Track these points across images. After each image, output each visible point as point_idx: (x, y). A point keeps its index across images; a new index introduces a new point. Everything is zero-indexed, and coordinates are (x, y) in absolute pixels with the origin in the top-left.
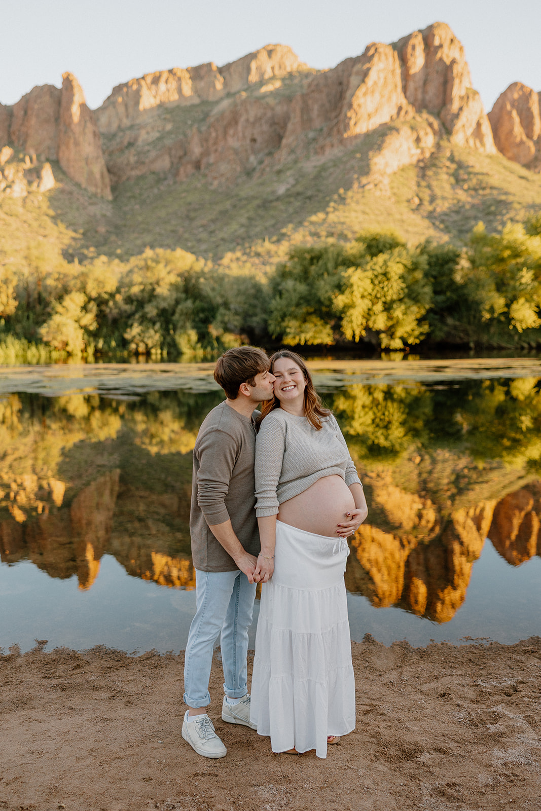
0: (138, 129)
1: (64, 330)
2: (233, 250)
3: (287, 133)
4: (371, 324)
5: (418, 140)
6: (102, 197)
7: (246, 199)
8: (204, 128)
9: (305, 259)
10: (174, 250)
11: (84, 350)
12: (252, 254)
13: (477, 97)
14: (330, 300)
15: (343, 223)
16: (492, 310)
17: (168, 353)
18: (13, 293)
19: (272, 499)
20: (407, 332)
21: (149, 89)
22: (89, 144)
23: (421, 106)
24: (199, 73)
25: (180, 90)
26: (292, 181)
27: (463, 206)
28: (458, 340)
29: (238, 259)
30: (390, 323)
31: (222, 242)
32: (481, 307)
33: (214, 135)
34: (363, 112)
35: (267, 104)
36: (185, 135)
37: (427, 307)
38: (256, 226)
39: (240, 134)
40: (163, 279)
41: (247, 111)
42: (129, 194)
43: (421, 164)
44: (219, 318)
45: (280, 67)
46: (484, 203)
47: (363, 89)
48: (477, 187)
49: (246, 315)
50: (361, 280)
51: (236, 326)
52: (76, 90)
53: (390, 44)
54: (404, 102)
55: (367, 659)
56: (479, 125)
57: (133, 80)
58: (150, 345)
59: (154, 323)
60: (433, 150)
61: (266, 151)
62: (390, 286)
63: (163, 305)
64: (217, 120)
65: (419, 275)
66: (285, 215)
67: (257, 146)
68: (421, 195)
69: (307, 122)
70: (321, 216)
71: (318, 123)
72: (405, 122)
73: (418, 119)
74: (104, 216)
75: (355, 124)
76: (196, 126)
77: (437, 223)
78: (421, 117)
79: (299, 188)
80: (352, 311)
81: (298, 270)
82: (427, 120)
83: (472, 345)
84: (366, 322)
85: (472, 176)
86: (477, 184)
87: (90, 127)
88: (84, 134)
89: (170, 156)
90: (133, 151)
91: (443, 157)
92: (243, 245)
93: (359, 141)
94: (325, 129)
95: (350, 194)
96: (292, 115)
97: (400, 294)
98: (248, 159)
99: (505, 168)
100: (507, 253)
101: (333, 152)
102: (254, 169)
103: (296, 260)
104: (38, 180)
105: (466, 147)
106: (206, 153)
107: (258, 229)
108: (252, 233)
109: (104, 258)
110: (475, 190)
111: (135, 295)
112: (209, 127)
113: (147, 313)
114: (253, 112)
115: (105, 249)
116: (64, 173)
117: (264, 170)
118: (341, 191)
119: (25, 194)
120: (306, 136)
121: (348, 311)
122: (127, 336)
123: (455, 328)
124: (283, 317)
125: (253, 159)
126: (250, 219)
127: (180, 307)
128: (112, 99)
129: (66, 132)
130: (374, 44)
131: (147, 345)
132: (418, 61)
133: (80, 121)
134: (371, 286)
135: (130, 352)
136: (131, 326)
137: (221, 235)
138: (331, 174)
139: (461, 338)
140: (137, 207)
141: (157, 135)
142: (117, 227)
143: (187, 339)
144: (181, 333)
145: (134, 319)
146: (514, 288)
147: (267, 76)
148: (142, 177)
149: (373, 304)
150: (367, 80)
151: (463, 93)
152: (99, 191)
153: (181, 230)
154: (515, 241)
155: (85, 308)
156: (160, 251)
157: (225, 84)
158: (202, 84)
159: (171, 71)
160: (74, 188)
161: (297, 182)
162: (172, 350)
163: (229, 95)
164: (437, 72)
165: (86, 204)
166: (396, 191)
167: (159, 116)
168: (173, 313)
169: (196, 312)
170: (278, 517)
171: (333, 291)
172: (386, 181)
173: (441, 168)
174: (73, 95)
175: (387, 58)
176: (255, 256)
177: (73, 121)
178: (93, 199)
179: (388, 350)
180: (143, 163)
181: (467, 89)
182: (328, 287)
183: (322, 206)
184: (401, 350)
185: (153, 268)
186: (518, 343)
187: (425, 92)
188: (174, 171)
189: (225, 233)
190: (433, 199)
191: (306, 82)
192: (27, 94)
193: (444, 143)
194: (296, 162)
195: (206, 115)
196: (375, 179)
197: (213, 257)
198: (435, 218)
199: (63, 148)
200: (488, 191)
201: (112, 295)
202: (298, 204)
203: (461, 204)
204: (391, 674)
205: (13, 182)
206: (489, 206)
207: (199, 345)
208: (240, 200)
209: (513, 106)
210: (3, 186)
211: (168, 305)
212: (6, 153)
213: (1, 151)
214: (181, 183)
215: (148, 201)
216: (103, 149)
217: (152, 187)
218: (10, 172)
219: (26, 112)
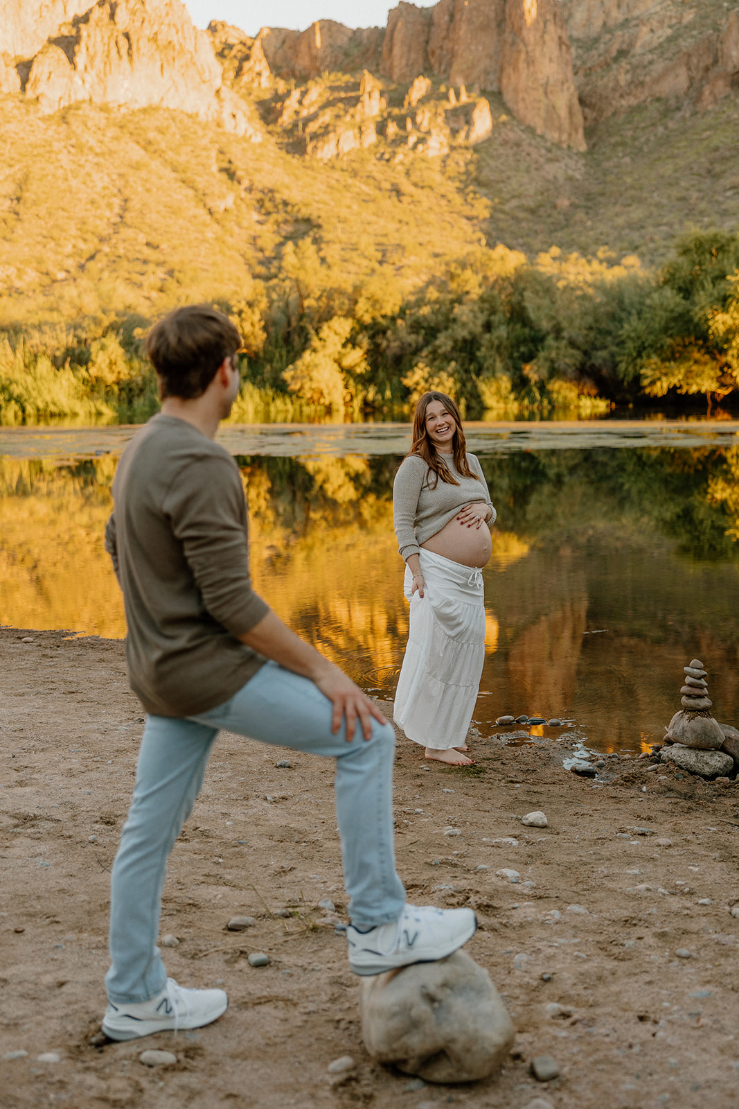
0: (637, 25)
1: (315, 374)
6: (569, 147)
11: (348, 404)
14: (706, 321)
22: (551, 60)
36: (717, 29)
40: (469, 292)
42: (613, 140)
49: (589, 348)
51: (570, 368)
59: (449, 362)
63: (462, 333)
74: (570, 179)
87: (553, 32)
88: (543, 43)
89: (689, 69)
90: (624, 63)
104: (466, 128)
109: (555, 251)
113: (439, 347)
116: (509, 112)
119: (446, 151)
121: (731, 339)
122: (408, 382)
124: (641, 351)
127: (489, 336)
129: (513, 44)
133: (536, 22)
140: (627, 160)
141: (669, 32)
142: (589, 197)
143: (495, 388)
144: (487, 378)
145: (420, 357)
148: (639, 109)
152: (565, 137)
153: (695, 195)
155: (352, 341)
160: (525, 137)
165: (542, 160)
168: (478, 346)
169: (519, 342)
171: (712, 307)
177: (525, 22)
178: (554, 151)
180: (642, 84)
182: (706, 302)
185: (458, 276)
188: (694, 93)
199: (509, 70)
201: (393, 319)
205: (429, 133)
207: (513, 396)
210: (412, 140)
211: (471, 333)
212: (421, 86)
213: (412, 83)
214: (705, 113)
215: (646, 149)
216: (574, 66)
217: (654, 125)
218: (424, 118)
219: (452, 16)
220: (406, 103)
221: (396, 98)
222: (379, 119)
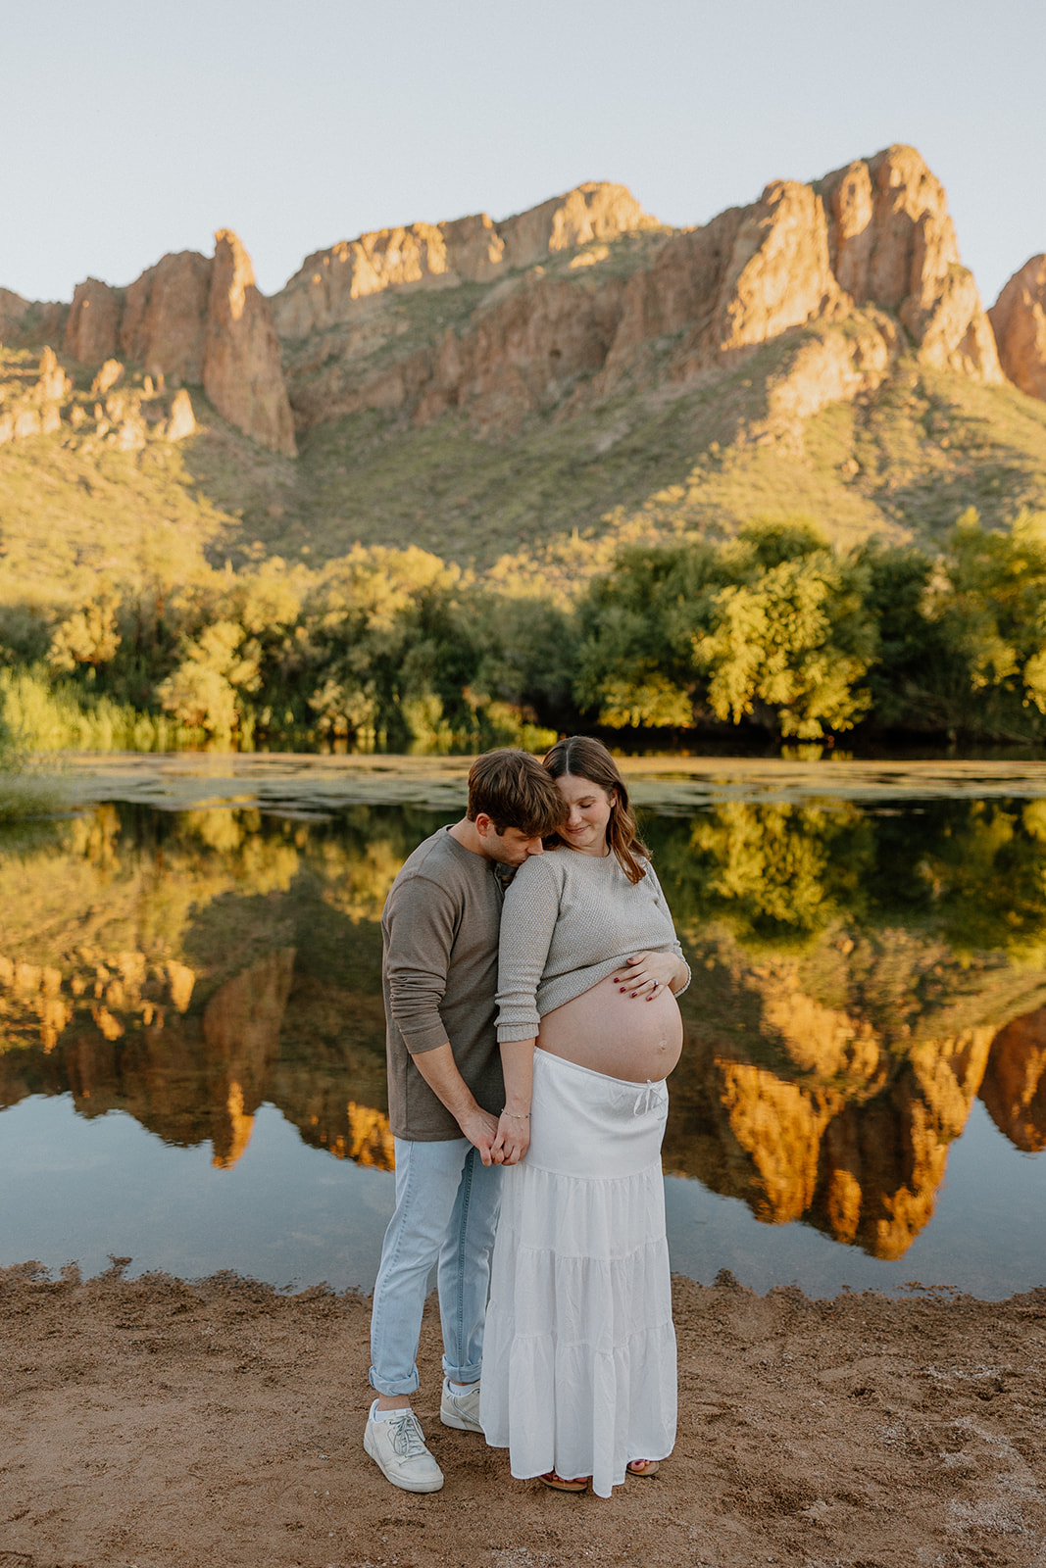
0: (348, 331)
1: (202, 690)
2: (513, 552)
3: (617, 342)
4: (763, 691)
5: (858, 357)
6: (279, 452)
7: (540, 459)
8: (466, 331)
9: (644, 569)
10: (404, 549)
11: (236, 728)
12: (549, 559)
13: (968, 280)
14: (689, 646)
15: (717, 506)
16: (990, 671)
17: (389, 737)
18: (112, 621)
19: (526, 1009)
20: (830, 709)
21: (369, 259)
22: (259, 357)
23: (863, 295)
24: (459, 232)
25: (424, 263)
26: (623, 427)
27: (941, 478)
28: (926, 726)
29: (521, 568)
30: (800, 691)
31: (493, 537)
32: (970, 666)
33: (483, 343)
34: (757, 304)
35: (582, 288)
36: (432, 343)
37: (869, 662)
38: (557, 509)
39: (532, 343)
40: (383, 601)
41: (545, 301)
42: (327, 447)
43: (864, 401)
44: (483, 674)
45: (607, 223)
46: (979, 473)
47: (757, 263)
48: (967, 444)
49: (533, 671)
50: (747, 611)
51: (513, 691)
52: (239, 261)
53: (809, 184)
54: (832, 287)
55: (721, 1318)
56: (971, 330)
57: (341, 243)
58: (356, 720)
59: (364, 682)
60: (886, 375)
61: (578, 373)
62: (799, 622)
63: (382, 648)
64: (491, 317)
65: (854, 603)
66: (610, 489)
67: (562, 363)
68: (862, 456)
69: (653, 321)
70: (676, 491)
71: (673, 324)
72: (833, 325)
73: (859, 318)
74: (281, 486)
75: (742, 326)
76: (451, 326)
77: (891, 508)
78: (864, 315)
79: (637, 441)
80: (728, 667)
81: (631, 590)
82: (875, 320)
83: (951, 734)
84: (755, 688)
85: (957, 423)
86: (966, 438)
87: (261, 327)
88: (251, 339)
89: (404, 380)
90: (336, 370)
91: (905, 388)
92: (531, 542)
93: (748, 357)
94: (687, 335)
95: (730, 452)
96: (627, 309)
97: (817, 637)
98: (544, 387)
99: (1019, 409)
100: (1019, 566)
101: (700, 377)
102: (555, 406)
103: (627, 570)
104: (165, 420)
105: (946, 372)
106: (468, 376)
107: (559, 514)
108: (549, 521)
109: (278, 562)
110: (963, 448)
111: (331, 629)
112: (475, 329)
113: (351, 663)
114: (556, 304)
115: (282, 545)
116: (213, 408)
117: (573, 407)
118: (715, 447)
119: (142, 444)
120: (652, 347)
121: (720, 666)
122: (316, 703)
123: (921, 702)
124: (601, 676)
125: (553, 388)
126: (545, 495)
127: (412, 652)
128: (302, 278)
129: (218, 335)
130: (779, 184)
131: (349, 721)
132: (860, 214)
133: (244, 315)
134: (765, 621)
135: (318, 733)
136: (323, 685)
137: (492, 523)
138: (696, 416)
139: (930, 721)
140: (342, 470)
141: (382, 341)
142: (303, 506)
143: (423, 712)
144: (412, 701)
145: (328, 674)
146: (1033, 632)
147: (582, 240)
148: (352, 418)
149: (768, 655)
150: (765, 247)
151: (942, 272)
152: (274, 440)
153: (419, 513)
154: (1035, 544)
155: (240, 652)
156: (379, 550)
157: (507, 253)
158: (466, 252)
159: (409, 229)
160: (231, 437)
161: (634, 429)
162: (396, 731)
163: (513, 272)
164: (895, 234)
165: (250, 463)
166: (815, 448)
167: (386, 308)
168: (400, 664)
169: (441, 662)
170: (538, 1042)
171: (694, 630)
172: (798, 430)
173: (899, 408)
174: (233, 270)
175: (802, 209)
176: (553, 563)
177: (231, 314)
178: (263, 454)
179: (794, 741)
180: (355, 392)
181: (950, 265)
182: (684, 622)
183: (679, 474)
184: (818, 741)
185: (367, 580)
186: (1038, 734)
187: (871, 270)
188: (411, 406)
189: (501, 519)
190: (883, 465)
191: (653, 250)
192: (151, 268)
193: (906, 363)
194: (632, 393)
195: (471, 308)
196: (777, 427)
197: (476, 563)
198: (887, 499)
199: (212, 363)
200: (986, 452)
201: (290, 629)
202: (634, 469)
203: (935, 474)
204: (764, 1348)
205: (121, 423)
206: (989, 480)
207: (445, 724)
208: (529, 461)
209: (1035, 297)
210: (102, 429)
211: (392, 648)
212: (111, 371)
213: (101, 367)
214: (423, 429)
215: (361, 460)
216: (282, 366)
217: (369, 435)
218: (116, 405)
219: (148, 300)
220: (94, 388)
221: (83, 380)
222: (63, 403)
